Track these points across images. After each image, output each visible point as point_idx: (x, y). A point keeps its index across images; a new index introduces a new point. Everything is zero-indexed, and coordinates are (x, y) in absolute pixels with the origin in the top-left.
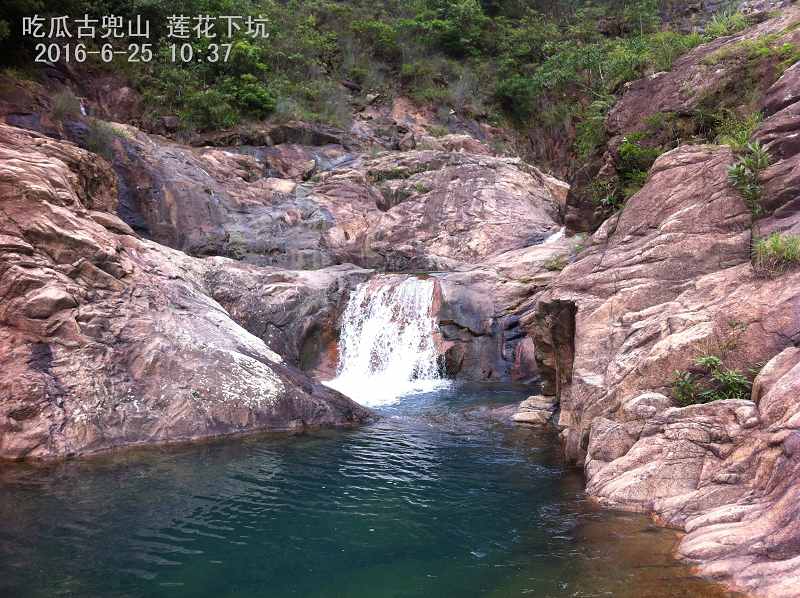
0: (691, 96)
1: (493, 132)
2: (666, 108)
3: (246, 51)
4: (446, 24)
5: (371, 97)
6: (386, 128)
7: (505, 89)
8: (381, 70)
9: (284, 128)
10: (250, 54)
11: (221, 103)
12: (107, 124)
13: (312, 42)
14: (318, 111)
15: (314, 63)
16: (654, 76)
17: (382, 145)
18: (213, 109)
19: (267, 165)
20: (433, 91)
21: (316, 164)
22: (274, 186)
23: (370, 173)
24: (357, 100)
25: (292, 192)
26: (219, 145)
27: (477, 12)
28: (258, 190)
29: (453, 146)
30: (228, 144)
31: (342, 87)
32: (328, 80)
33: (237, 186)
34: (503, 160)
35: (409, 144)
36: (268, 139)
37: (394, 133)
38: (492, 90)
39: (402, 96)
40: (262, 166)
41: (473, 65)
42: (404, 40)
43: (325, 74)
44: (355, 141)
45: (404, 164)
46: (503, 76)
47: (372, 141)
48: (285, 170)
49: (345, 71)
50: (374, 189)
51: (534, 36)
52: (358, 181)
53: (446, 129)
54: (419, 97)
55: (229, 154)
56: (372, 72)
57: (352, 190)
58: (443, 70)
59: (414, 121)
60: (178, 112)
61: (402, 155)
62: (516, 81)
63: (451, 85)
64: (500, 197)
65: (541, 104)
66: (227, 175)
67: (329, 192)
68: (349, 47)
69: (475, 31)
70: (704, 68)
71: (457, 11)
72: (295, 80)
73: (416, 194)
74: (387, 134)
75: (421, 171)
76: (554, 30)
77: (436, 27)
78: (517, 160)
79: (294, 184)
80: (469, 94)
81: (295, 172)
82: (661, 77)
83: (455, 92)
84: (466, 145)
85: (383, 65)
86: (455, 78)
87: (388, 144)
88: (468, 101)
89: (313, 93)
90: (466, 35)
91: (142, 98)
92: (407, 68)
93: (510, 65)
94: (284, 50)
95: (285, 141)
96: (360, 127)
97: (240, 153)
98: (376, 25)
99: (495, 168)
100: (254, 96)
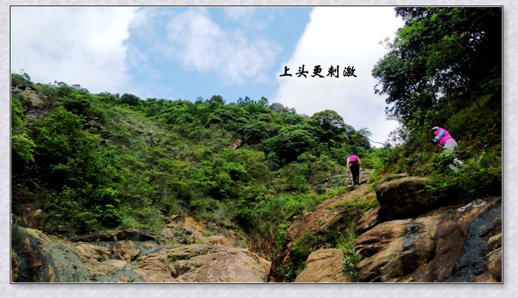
0: (324, 224)
1: (235, 235)
2: (313, 229)
3: (111, 193)
4: (214, 183)
5: (174, 216)
6: (180, 232)
7: (241, 214)
8: (180, 204)
9: (125, 232)
10: (112, 194)
11: (92, 219)
12: (24, 229)
13: (145, 190)
14: (145, 223)
15: (146, 199)
16: (307, 214)
17: (178, 241)
18: (88, 222)
19: (113, 252)
20: (205, 214)
21: (140, 252)
22: (114, 264)
23: (169, 257)
24: (166, 218)
25: (124, 267)
26: (87, 241)
27: (228, 179)
28: (104, 267)
29: (215, 242)
30: (92, 240)
31: (159, 211)
32: (152, 208)
33: (93, 264)
34: (239, 249)
35: (192, 240)
36: (115, 238)
37: (184, 235)
38: (234, 214)
39: (190, 216)
40: (109, 253)
41: (225, 203)
42: (193, 190)
43: (151, 205)
44: (163, 239)
45: (188, 252)
46: (240, 207)
47: (172, 239)
48: (122, 255)
49: (162, 204)
50: (170, 265)
51: (254, 190)
52: (162, 261)
53: (212, 233)
54: (199, 217)
55: (92, 246)
56: (176, 205)
57: (158, 266)
58: (211, 204)
59: (195, 228)
60: (67, 223)
61: (187, 246)
62: (247, 210)
63: (215, 211)
64: (237, 270)
65: (258, 222)
66: (88, 258)
67: (145, 267)
68: (165, 192)
69: (227, 187)
70: (328, 211)
71: (219, 178)
72: (135, 208)
73: (193, 268)
74: (180, 235)
75: (196, 255)
76: (264, 188)
77: (208, 184)
78: (246, 250)
79: (126, 263)
80: (224, 216)
81: (127, 256)
82: (310, 214)
83: (217, 215)
84: (221, 242)
85: (181, 201)
86: (217, 208)
87: (181, 241)
88: (223, 219)
89: (143, 214)
90: (223, 188)
91: (48, 215)
92: (194, 203)
93: (243, 203)
94: (131, 193)
95: (125, 239)
96: (167, 232)
97: (98, 245)
98: (180, 182)
99: (235, 254)
100: (111, 216)
